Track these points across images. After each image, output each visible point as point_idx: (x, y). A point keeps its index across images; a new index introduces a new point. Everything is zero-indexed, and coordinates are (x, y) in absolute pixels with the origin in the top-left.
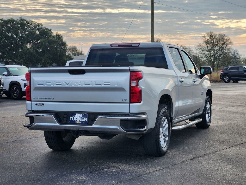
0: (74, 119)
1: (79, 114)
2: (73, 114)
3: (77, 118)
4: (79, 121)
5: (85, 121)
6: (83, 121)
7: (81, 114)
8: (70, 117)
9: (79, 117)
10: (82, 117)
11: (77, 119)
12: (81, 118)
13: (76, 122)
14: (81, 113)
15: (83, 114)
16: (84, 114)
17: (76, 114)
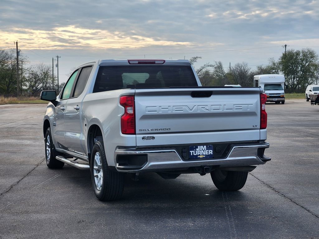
0: (195, 153)
1: (202, 147)
2: (194, 146)
3: (199, 151)
4: (203, 155)
5: (211, 154)
6: (208, 154)
7: (205, 147)
8: (190, 151)
9: (202, 150)
10: (206, 149)
11: (199, 153)
12: (205, 151)
13: (198, 157)
14: (205, 145)
15: (207, 146)
16: (209, 146)
17: (198, 147)
